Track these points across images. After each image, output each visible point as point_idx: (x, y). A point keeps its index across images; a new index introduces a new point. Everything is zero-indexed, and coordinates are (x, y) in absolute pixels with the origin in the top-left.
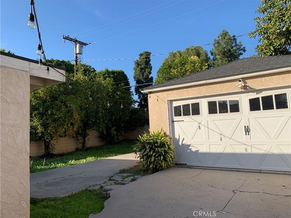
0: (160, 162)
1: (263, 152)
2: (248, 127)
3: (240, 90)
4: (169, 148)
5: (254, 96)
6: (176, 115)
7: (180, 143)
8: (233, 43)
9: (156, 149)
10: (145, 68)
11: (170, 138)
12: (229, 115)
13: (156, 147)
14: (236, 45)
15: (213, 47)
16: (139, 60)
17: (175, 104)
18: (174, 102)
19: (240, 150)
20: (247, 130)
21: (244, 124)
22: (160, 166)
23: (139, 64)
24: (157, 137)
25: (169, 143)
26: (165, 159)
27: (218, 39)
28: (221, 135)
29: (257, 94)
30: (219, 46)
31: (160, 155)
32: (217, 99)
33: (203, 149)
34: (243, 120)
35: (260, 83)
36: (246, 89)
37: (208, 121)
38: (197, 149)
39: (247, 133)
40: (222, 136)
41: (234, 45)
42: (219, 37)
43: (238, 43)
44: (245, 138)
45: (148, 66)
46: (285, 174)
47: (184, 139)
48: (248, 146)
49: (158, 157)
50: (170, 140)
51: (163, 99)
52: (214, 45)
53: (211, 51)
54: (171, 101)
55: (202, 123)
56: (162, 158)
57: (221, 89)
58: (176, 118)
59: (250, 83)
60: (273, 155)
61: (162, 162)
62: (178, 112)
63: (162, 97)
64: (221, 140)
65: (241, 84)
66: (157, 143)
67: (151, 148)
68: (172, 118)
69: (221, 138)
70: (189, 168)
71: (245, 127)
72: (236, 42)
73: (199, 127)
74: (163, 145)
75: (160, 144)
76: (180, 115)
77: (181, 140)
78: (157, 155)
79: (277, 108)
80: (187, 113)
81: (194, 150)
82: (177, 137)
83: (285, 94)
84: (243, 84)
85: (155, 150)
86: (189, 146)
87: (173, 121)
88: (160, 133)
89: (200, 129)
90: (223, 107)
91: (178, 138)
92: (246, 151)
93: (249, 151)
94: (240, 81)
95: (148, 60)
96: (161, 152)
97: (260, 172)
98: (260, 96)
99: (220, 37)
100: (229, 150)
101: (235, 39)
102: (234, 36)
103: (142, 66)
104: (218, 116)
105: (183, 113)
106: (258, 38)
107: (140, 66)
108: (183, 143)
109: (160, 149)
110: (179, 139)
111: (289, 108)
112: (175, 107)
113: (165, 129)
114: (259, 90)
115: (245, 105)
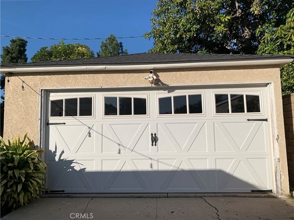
0: (16, 196)
1: (171, 168)
2: (155, 134)
3: (150, 85)
4: (36, 168)
5: (164, 94)
6: (53, 114)
7: (57, 159)
8: (119, 49)
9: (10, 172)
10: (18, 58)
11: (40, 152)
12: (133, 118)
13: (10, 168)
14: (122, 52)
15: (101, 50)
16: (9, 46)
17: (54, 97)
18: (51, 94)
19: (143, 166)
20: (154, 139)
22: (15, 202)
23: (10, 52)
24: (15, 150)
25: (36, 160)
26: (25, 189)
27: (105, 42)
28: (119, 145)
29: (169, 92)
30: (106, 49)
31: (17, 184)
33: (92, 167)
34: (149, 125)
35: (174, 79)
36: (158, 85)
37: (102, 125)
38: (82, 167)
39: (154, 144)
40: (121, 148)
41: (120, 51)
42: (106, 41)
43: (124, 50)
44: (150, 149)
45: (23, 57)
46: (196, 197)
47: (63, 152)
48: (154, 160)
49: (11, 186)
50: (40, 155)
51: (32, 87)
52: (101, 47)
53: (97, 53)
54: (47, 92)
55: (94, 128)
56: (20, 187)
57: (125, 80)
58: (52, 120)
60: (183, 171)
61: (19, 194)
62: (57, 109)
63: (31, 84)
64: (119, 153)
65: (152, 76)
66: (13, 160)
68: (47, 119)
69: (120, 150)
70: (68, 197)
71: (152, 134)
72: (122, 49)
73: (89, 133)
74: (24, 163)
75: (19, 163)
76: (61, 115)
77: (58, 154)
78: (10, 184)
79: (190, 112)
82: (52, 148)
83: (200, 96)
84: (155, 77)
85: (7, 173)
86: (71, 162)
87: (48, 124)
88: (22, 143)
89: (90, 136)
91: (53, 150)
92: (151, 167)
93: (155, 168)
94: (151, 72)
95: (22, 49)
96: (20, 178)
97: (167, 196)
98: (172, 95)
99: (108, 41)
100: (129, 167)
101: (121, 46)
102: (121, 43)
103: (14, 55)
104: (118, 119)
105: (66, 112)
106: (152, 40)
107: (10, 55)
108: (61, 158)
109: (17, 173)
110: (55, 152)
111: (203, 113)
112: (52, 102)
113: (32, 135)
114: (171, 89)
115: (153, 105)
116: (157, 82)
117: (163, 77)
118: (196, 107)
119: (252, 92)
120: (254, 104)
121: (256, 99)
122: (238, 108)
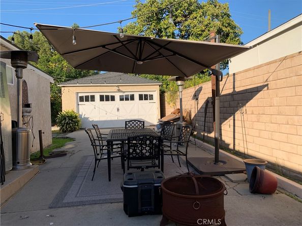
2: (118, 108)
3: (116, 91)
5: (121, 94)
6: (80, 101)
7: (83, 117)
12: (110, 102)
17: (80, 95)
20: (118, 110)
21: (117, 106)
32: (105, 94)
35: (124, 89)
36: (119, 91)
37: (99, 105)
38: (93, 120)
44: (117, 113)
47: (85, 115)
48: (118, 116)
54: (78, 93)
55: (96, 106)
58: (80, 103)
59: (121, 88)
62: (81, 99)
63: (72, 90)
64: (106, 114)
65: (117, 88)
67: (69, 119)
68: (78, 103)
76: (83, 101)
77: (83, 115)
79: (130, 100)
80: (87, 100)
81: (91, 120)
83: (133, 95)
86: (88, 118)
87: (79, 105)
90: (107, 98)
91: (81, 114)
92: (118, 119)
98: (124, 94)
100: (109, 119)
104: (105, 102)
105: (85, 100)
108: (85, 117)
111: (135, 100)
112: (80, 97)
114: (124, 92)
115: (117, 98)
116: (119, 90)
117: (120, 88)
118: (132, 98)
119: (151, 93)
120: (151, 97)
121: (152, 95)
122: (146, 99)
